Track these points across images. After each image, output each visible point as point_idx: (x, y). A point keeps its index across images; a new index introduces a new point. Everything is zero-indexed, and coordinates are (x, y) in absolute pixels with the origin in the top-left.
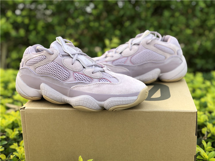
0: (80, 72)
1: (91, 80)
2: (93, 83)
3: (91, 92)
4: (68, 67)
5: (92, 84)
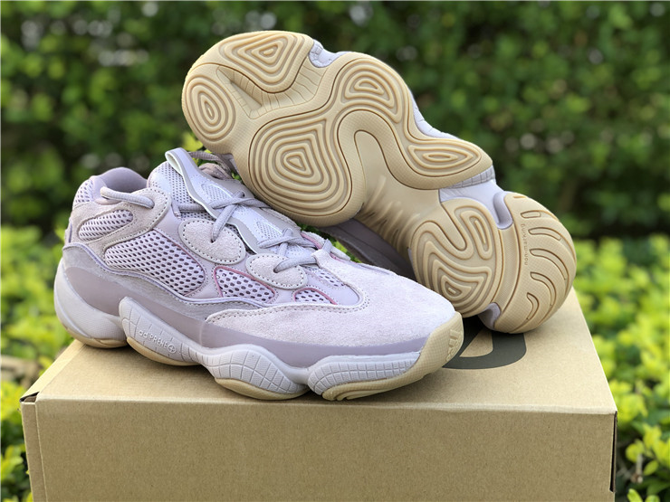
0: (237, 268)
2: (276, 305)
4: (197, 251)
5: (271, 308)
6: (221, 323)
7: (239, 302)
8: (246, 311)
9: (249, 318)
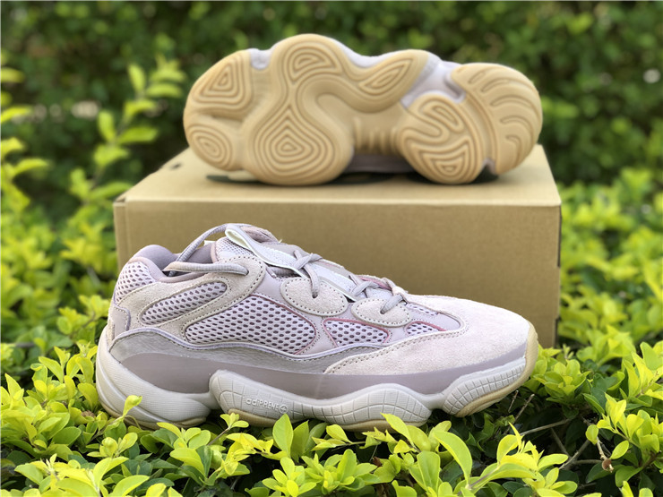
1: (385, 334)
2: (394, 343)
3: (397, 372)
4: (303, 308)
6: (343, 372)
7: (357, 348)
8: (367, 355)
9: (371, 360)
